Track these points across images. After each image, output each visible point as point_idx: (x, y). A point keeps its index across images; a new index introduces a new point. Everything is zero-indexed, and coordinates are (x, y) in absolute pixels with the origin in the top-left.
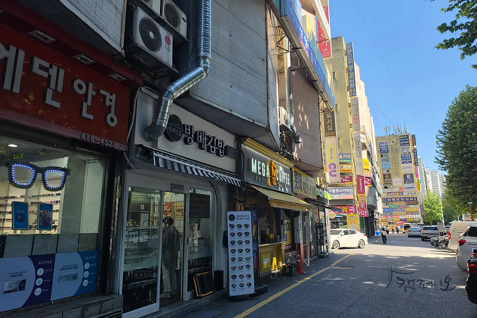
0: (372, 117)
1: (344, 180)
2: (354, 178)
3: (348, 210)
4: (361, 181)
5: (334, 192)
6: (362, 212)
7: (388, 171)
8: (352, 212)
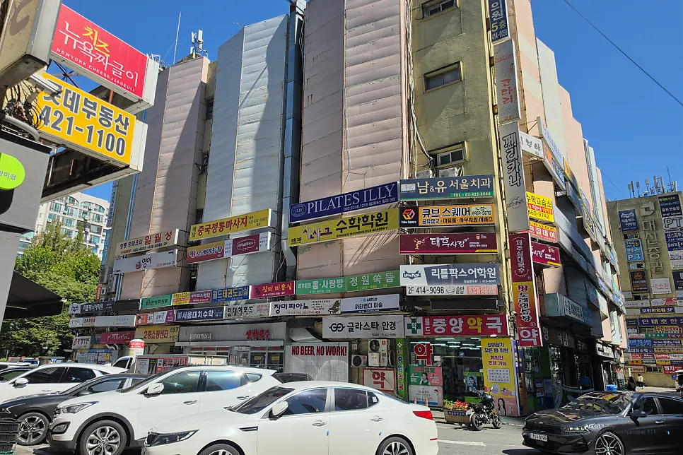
0: (591, 150)
1: (472, 244)
2: (502, 239)
3: (484, 326)
4: (519, 248)
5: (445, 276)
6: (525, 334)
7: (639, 266)
8: (495, 331)
